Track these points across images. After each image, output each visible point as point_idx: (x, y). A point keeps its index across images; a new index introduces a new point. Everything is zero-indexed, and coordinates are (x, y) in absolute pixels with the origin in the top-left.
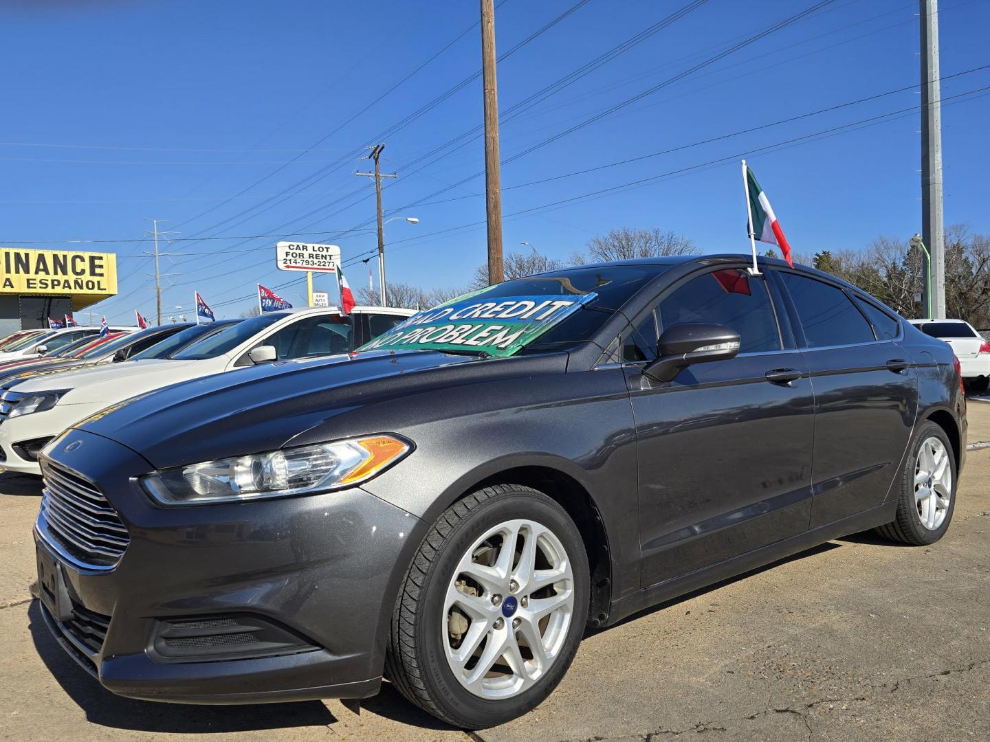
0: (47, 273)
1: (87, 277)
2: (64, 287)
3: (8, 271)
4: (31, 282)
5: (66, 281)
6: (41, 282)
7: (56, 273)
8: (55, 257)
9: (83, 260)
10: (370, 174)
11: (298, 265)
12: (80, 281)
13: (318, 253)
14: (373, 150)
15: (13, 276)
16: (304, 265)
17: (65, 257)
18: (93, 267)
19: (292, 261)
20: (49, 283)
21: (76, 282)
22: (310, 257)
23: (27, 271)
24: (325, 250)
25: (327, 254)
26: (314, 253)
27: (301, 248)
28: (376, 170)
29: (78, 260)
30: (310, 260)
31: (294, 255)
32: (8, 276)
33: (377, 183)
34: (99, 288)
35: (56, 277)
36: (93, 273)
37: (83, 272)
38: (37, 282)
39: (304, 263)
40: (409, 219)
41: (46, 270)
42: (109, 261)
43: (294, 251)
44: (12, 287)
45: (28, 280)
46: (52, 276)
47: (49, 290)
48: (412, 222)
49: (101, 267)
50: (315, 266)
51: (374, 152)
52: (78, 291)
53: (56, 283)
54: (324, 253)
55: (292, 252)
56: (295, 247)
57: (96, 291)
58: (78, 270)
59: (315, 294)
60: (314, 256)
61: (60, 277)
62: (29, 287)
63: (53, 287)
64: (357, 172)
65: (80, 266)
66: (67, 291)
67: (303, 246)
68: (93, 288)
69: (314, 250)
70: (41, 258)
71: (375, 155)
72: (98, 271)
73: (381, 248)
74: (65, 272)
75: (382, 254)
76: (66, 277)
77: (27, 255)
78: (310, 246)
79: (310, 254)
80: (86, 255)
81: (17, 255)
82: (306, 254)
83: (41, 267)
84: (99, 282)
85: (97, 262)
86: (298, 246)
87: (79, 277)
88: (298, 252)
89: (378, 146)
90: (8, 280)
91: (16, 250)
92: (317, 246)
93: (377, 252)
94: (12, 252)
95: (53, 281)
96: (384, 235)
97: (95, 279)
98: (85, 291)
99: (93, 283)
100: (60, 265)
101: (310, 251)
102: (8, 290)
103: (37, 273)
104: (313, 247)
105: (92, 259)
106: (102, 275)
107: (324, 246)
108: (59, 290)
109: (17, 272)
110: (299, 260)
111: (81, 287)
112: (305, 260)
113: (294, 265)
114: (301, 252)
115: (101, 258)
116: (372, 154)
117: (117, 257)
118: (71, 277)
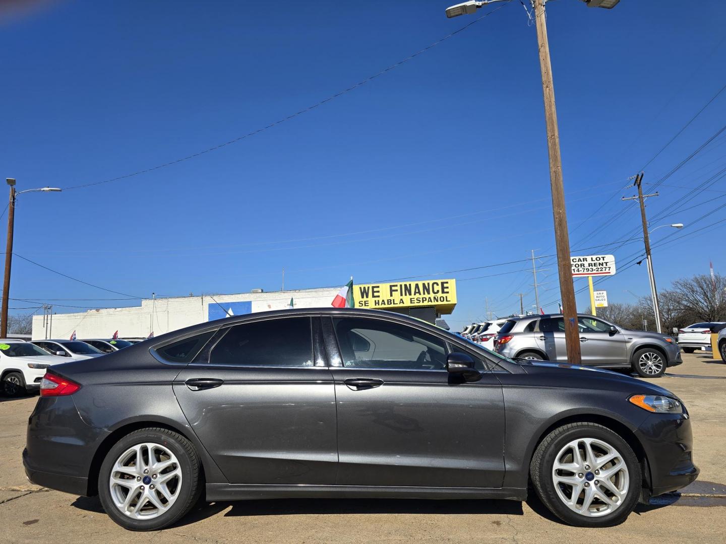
0: (420, 294)
1: (440, 294)
2: (429, 301)
3: (401, 295)
4: (412, 300)
5: (430, 298)
6: (417, 300)
7: (424, 294)
8: (424, 284)
9: (438, 285)
10: (634, 198)
11: (580, 272)
12: (436, 297)
13: (596, 262)
14: (636, 178)
15: (404, 297)
16: (585, 272)
17: (428, 284)
18: (443, 288)
19: (576, 270)
20: (421, 300)
21: (435, 298)
22: (589, 266)
23: (410, 294)
24: (602, 259)
25: (604, 262)
26: (593, 262)
27: (582, 260)
28: (640, 193)
29: (435, 285)
30: (589, 268)
31: (577, 266)
32: (401, 297)
33: (642, 203)
34: (447, 301)
35: (424, 296)
36: (443, 292)
37: (438, 291)
38: (415, 299)
39: (585, 270)
40: (673, 225)
41: (419, 293)
42: (452, 284)
43: (577, 263)
44: (403, 303)
45: (411, 299)
46: (422, 296)
47: (421, 304)
48: (677, 227)
49: (447, 288)
50: (594, 272)
51: (636, 180)
52: (436, 303)
53: (424, 299)
54: (601, 261)
55: (575, 263)
56: (577, 260)
57: (445, 302)
58: (436, 291)
59: (596, 292)
60: (593, 265)
61: (427, 296)
62: (411, 303)
63: (423, 302)
64: (623, 197)
65: (436, 288)
66: (430, 303)
67: (583, 259)
68: (443, 301)
69: (592, 260)
70: (417, 286)
71: (638, 182)
72: (446, 290)
73: (648, 252)
74: (429, 293)
75: (649, 256)
76: (429, 296)
77: (410, 285)
78: (589, 258)
79: (589, 264)
80: (439, 282)
81: (406, 286)
82: (586, 264)
83: (417, 291)
84: (446, 297)
85: (445, 285)
86: (580, 259)
87: (436, 295)
88: (580, 263)
89: (638, 175)
90: (401, 300)
91: (405, 283)
92: (594, 257)
93: (646, 256)
94: (403, 284)
95: (423, 298)
96: (650, 241)
97: (444, 295)
98: (440, 303)
99: (443, 298)
100: (426, 289)
101: (589, 261)
102: (402, 305)
103: (415, 294)
104: (592, 258)
105: (443, 284)
106: (448, 292)
107: (600, 256)
108: (426, 303)
109: (406, 295)
110: (580, 269)
111: (437, 301)
112: (586, 268)
113: (578, 273)
114: (583, 262)
115: (447, 283)
116: (635, 182)
117: (456, 281)
118: (432, 295)
